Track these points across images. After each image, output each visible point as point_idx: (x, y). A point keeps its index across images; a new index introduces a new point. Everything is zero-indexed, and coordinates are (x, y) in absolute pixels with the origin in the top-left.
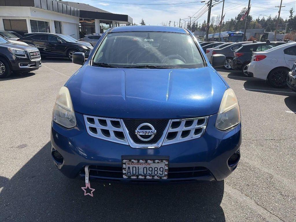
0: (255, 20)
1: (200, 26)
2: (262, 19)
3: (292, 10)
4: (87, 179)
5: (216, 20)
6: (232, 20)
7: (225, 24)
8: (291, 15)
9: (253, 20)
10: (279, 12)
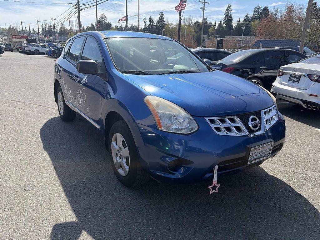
0: (114, 26)
1: (57, 30)
2: (120, 27)
3: (145, 20)
4: (216, 177)
5: (75, 24)
6: (92, 25)
7: (85, 29)
8: (145, 24)
9: (112, 27)
10: (139, 21)
